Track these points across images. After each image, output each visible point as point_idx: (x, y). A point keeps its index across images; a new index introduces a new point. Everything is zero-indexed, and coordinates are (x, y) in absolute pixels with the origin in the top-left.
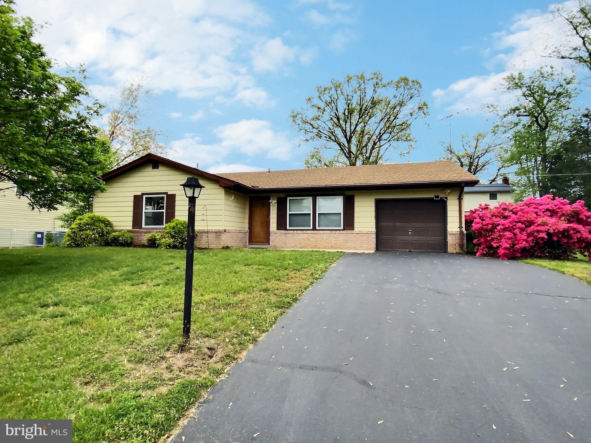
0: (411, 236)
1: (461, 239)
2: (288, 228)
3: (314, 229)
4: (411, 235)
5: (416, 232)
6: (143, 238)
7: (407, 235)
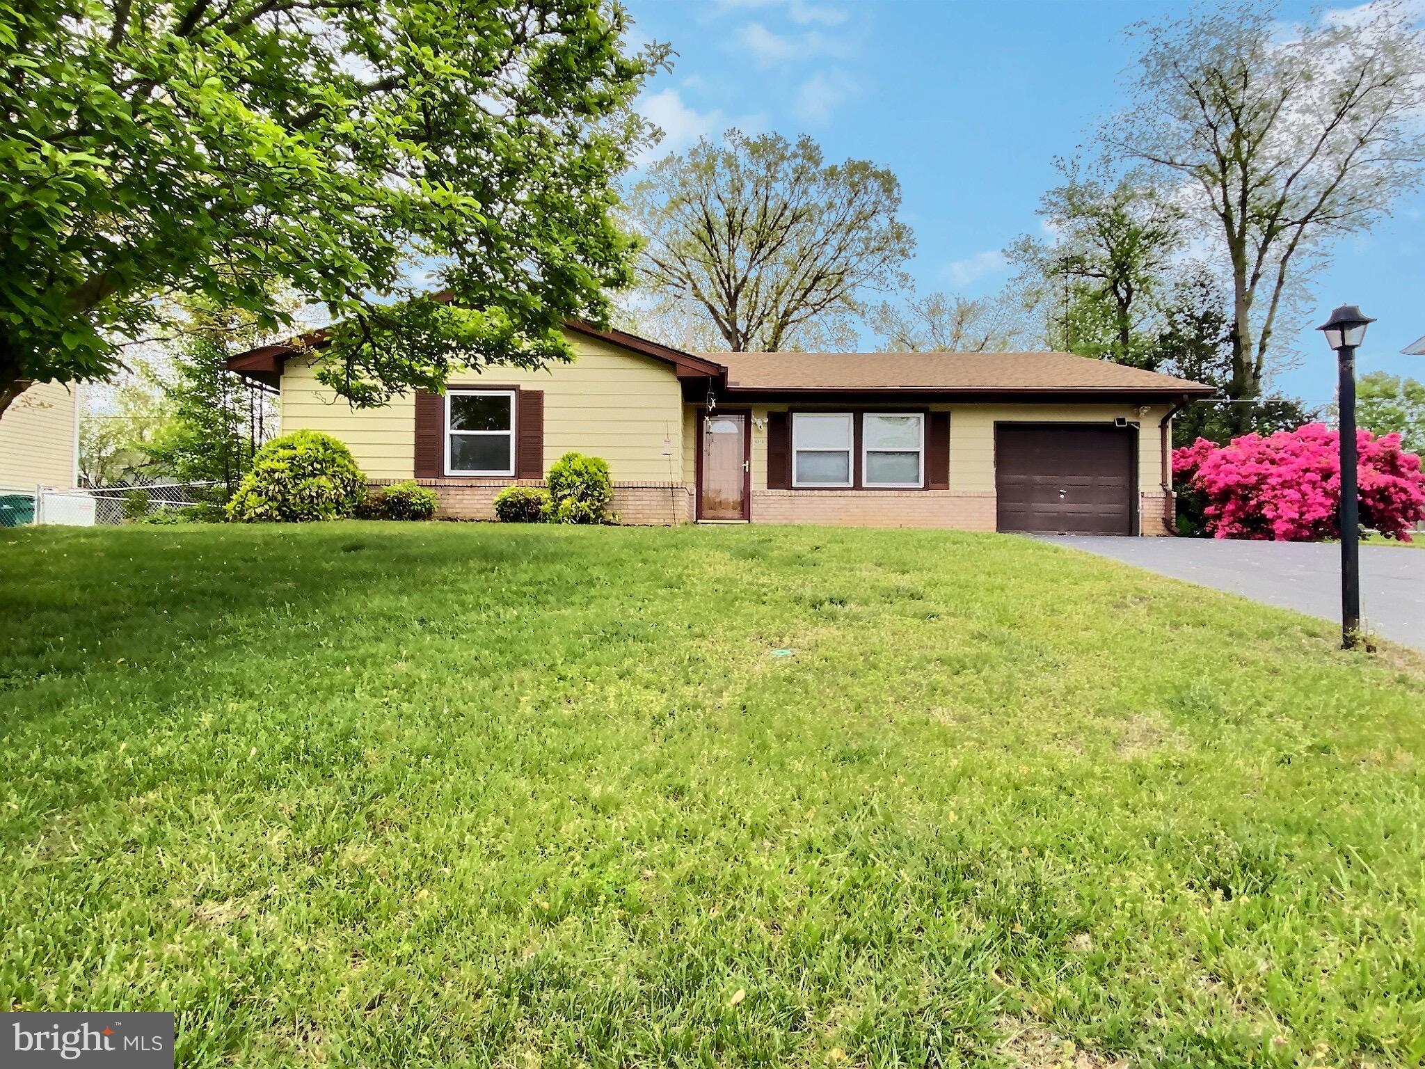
0: (1064, 505)
1: (1167, 508)
2: (794, 484)
3: (858, 486)
4: (1065, 501)
5: (1077, 494)
6: (451, 501)
7: (1058, 501)
